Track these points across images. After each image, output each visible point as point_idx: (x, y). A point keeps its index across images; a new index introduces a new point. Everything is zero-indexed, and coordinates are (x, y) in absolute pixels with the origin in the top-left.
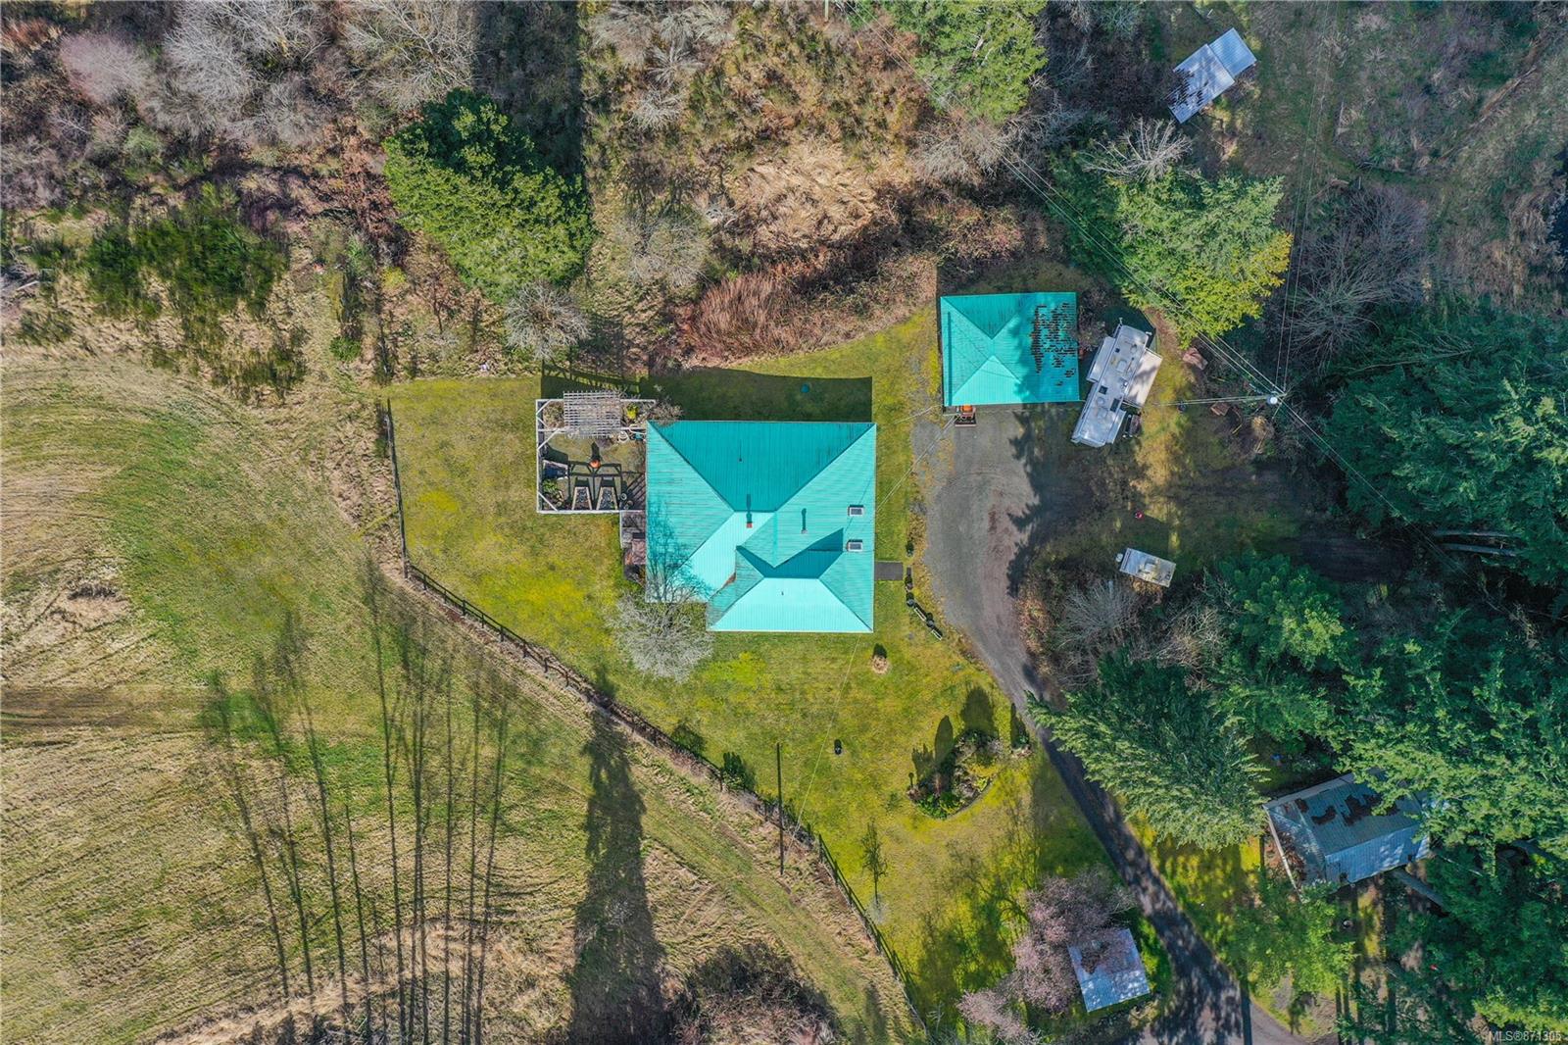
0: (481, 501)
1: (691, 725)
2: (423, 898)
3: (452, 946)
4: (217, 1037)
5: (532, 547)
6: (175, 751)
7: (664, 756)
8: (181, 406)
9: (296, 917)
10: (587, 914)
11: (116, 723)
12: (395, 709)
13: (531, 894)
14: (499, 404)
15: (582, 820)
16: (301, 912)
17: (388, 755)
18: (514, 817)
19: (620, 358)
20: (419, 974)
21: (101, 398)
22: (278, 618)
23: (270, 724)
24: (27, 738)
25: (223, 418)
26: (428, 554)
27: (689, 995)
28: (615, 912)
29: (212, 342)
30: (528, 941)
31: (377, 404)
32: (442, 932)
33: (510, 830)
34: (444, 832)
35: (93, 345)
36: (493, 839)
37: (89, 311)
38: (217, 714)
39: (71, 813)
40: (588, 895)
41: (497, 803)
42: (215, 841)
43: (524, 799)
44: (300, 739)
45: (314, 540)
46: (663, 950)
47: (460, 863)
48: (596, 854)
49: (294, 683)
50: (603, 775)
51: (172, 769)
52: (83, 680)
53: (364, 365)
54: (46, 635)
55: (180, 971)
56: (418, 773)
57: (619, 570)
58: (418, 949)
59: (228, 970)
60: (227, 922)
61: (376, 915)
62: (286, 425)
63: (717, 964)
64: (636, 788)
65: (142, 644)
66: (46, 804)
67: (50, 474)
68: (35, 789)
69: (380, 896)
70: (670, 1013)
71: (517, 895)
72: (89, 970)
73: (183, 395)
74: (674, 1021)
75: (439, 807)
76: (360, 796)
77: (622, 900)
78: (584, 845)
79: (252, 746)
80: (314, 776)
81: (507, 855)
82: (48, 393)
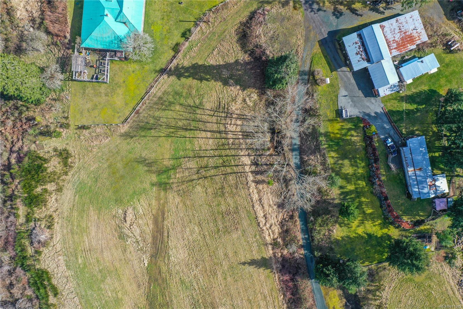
0: (104, 101)
1: (172, 46)
2: (220, 131)
3: (233, 123)
4: (254, 193)
5: (118, 87)
6: (172, 198)
7: (180, 55)
8: (74, 185)
9: (222, 168)
10: (226, 83)
11: (163, 214)
12: (164, 133)
13: (219, 99)
14: (78, 94)
15: (199, 82)
16: (221, 166)
17: (177, 137)
18: (197, 102)
19: (67, 58)
20: (240, 133)
21: (70, 209)
22: (135, 164)
23: (167, 170)
24: (166, 240)
25: (78, 174)
26: (119, 117)
27: (249, 52)
28: (225, 74)
29: (55, 175)
30: (233, 100)
31: (76, 129)
32: (229, 125)
33: (201, 103)
34: (200, 123)
35: (55, 209)
36: (203, 109)
37: (45, 209)
38: (163, 186)
39: (188, 229)
40: (221, 81)
41: (193, 106)
42: (199, 189)
43: (192, 98)
44: (172, 162)
45: (113, 151)
46: (236, 60)
47: (210, 119)
48: (209, 78)
49: (155, 162)
50: (186, 74)
51: (178, 200)
52: (150, 222)
53: (64, 132)
54: (137, 232)
55: (235, 202)
56: (183, 129)
57: (126, 62)
58: (234, 133)
59: (236, 189)
60: (222, 188)
61: (223, 145)
62: (80, 156)
63: (241, 44)
64: (190, 65)
65: (141, 204)
66: (185, 236)
67: (91, 226)
68: (180, 239)
69: (218, 143)
70: (254, 59)
71: (220, 103)
72: (233, 228)
73: (70, 185)
74: (256, 57)
75: (193, 124)
76: (189, 146)
77: (222, 71)
78: (206, 82)
79: (173, 176)
80: (182, 159)
81: (208, 106)
82: (68, 223)
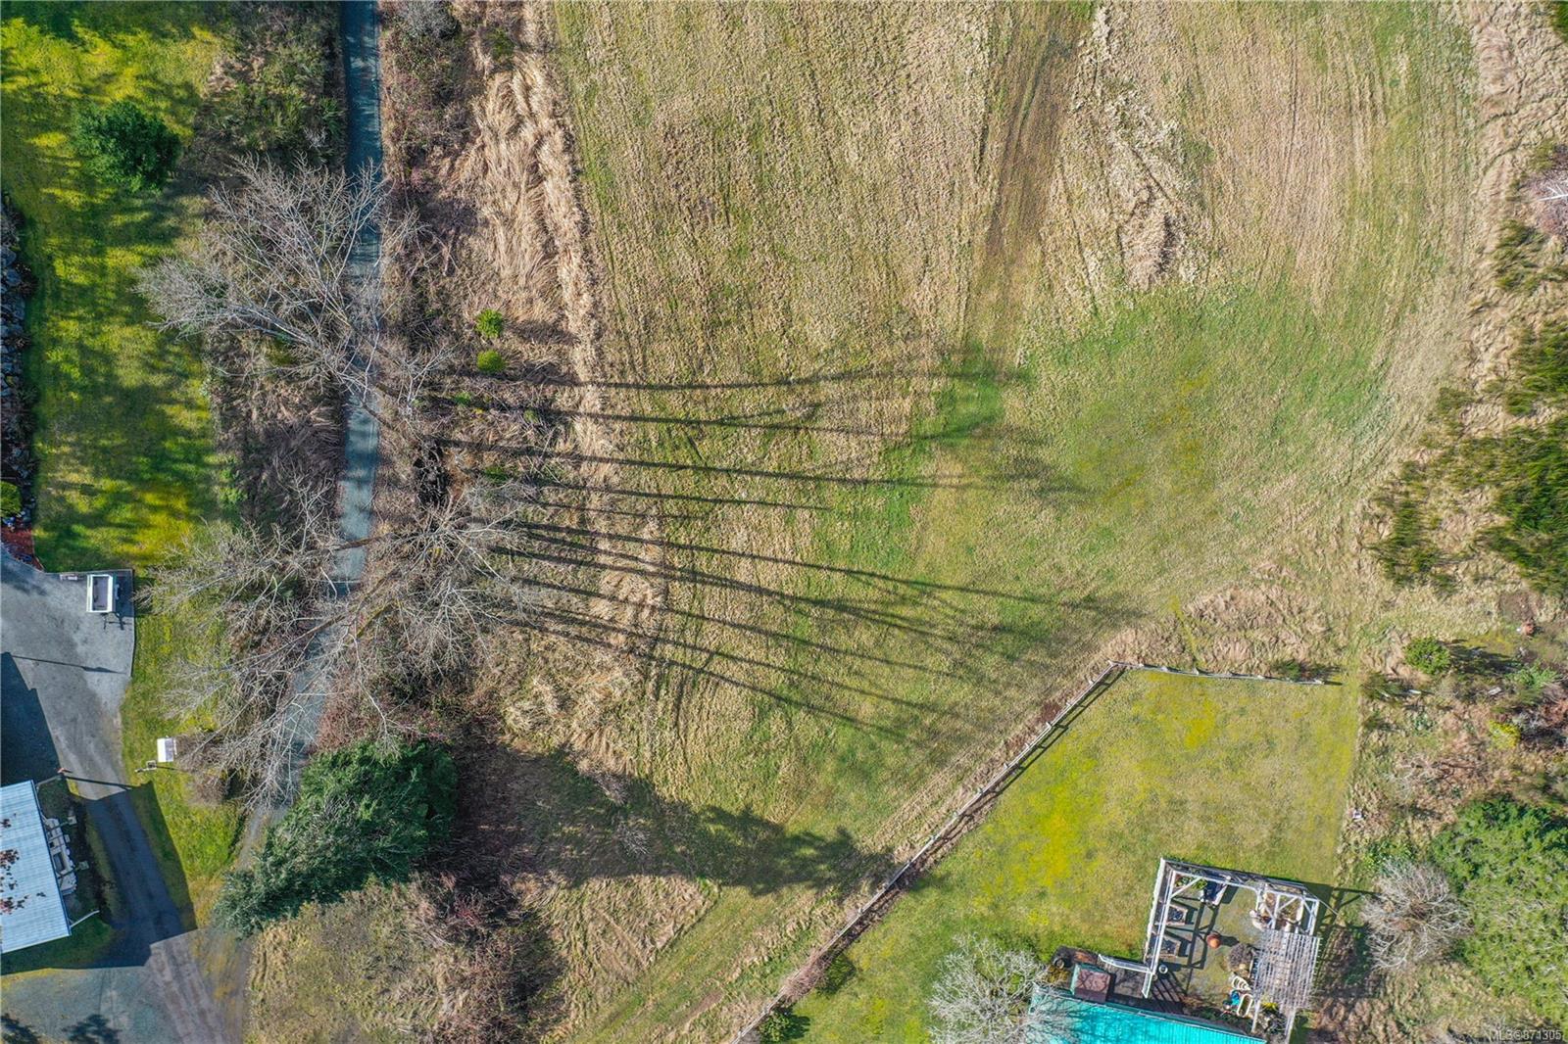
0: (1192, 780)
1: (853, 984)
2: (694, 581)
3: (630, 611)
4: (571, 287)
5: (1121, 836)
6: (942, 307)
7: (823, 940)
8: (1384, 415)
9: (703, 416)
10: (639, 791)
11: (993, 239)
12: (944, 602)
13: (676, 724)
14: (1308, 826)
15: (757, 812)
16: (707, 423)
17: (885, 578)
18: (775, 723)
19: (1334, 993)
20: (602, 559)
21: (1414, 309)
22: (1090, 479)
23: (950, 436)
24: (996, 117)
25: (1358, 465)
26: (1136, 698)
27: (514, 914)
28: (635, 832)
29: (1461, 473)
30: (617, 709)
31: (1338, 668)
32: (650, 602)
33: (761, 715)
34: (774, 628)
35: (1485, 314)
36: (754, 688)
37: (1530, 320)
38: (979, 367)
39: (889, 157)
40: (658, 800)
41: (798, 705)
42: (818, 334)
43: (797, 741)
44: (926, 469)
45: (1182, 550)
46: (577, 885)
47: (730, 640)
48: (712, 821)
49: (1001, 478)
50: (809, 852)
51: (920, 297)
52: (1056, 208)
53: (1394, 661)
54: (1122, 172)
55: (663, 255)
56: (855, 611)
57: (1070, 942)
58: (632, 564)
59: (651, 316)
60: (712, 327)
61: (686, 518)
62: (1334, 544)
63: (547, 954)
64: (785, 890)
65: (1088, 295)
66: (907, 127)
67: (1329, 222)
68: (929, 118)
69: (708, 530)
70: (496, 884)
71: (677, 706)
72: (688, 140)
73: (1401, 417)
74: (485, 889)
75: (807, 628)
76: (840, 531)
77: (649, 844)
78: (726, 807)
79: (929, 404)
80: (877, 477)
81: (731, 699)
82: (1434, 243)
